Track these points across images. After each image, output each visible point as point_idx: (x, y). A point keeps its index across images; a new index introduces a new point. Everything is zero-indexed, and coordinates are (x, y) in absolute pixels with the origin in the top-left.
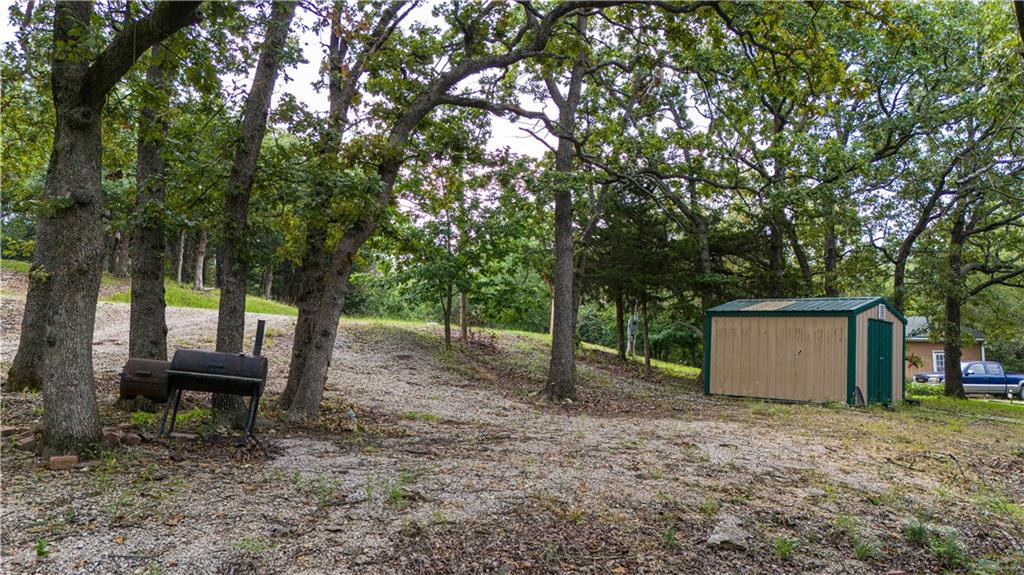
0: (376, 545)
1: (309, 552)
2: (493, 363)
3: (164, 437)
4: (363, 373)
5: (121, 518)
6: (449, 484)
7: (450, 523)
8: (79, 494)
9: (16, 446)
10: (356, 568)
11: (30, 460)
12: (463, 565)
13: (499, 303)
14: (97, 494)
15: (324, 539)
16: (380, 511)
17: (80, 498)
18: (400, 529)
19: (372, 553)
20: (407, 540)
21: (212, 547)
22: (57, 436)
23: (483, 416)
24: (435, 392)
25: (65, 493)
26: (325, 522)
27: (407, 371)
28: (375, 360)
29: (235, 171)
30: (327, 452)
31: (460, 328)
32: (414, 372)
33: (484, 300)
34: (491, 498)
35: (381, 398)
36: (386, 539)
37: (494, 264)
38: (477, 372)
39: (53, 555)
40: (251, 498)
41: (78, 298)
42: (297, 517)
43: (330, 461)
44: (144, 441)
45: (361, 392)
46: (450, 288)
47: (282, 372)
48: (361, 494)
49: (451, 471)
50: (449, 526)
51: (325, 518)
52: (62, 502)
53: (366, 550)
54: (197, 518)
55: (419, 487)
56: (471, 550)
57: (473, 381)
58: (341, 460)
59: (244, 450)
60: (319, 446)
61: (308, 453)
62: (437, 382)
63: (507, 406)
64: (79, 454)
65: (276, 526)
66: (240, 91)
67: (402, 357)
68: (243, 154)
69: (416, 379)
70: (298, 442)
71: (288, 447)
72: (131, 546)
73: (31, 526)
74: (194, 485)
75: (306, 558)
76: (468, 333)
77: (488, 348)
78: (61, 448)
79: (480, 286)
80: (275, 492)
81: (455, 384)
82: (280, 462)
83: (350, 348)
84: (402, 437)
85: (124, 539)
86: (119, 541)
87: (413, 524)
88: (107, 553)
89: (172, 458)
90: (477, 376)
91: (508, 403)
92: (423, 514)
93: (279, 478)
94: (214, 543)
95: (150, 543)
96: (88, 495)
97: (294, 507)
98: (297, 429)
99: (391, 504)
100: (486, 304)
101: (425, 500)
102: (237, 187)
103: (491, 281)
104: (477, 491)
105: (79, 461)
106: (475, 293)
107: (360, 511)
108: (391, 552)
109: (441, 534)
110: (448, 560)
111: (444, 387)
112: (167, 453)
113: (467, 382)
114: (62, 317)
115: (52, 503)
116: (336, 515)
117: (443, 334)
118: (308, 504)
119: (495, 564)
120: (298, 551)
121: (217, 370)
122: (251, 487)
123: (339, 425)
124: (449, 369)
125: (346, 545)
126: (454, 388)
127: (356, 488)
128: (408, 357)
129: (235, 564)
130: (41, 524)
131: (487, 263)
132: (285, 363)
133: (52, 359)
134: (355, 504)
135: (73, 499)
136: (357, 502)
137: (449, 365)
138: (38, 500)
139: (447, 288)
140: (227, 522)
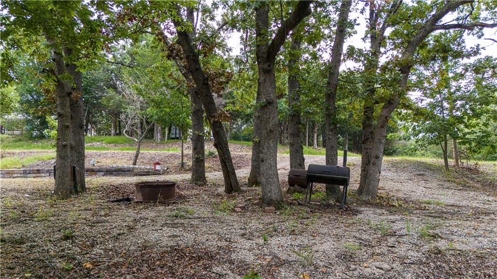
0: (415, 256)
1: (378, 254)
2: (478, 179)
3: (307, 203)
4: (398, 182)
5: (293, 231)
6: (456, 232)
7: (458, 250)
8: (277, 221)
9: (253, 204)
10: (405, 265)
11: (258, 209)
12: (470, 272)
13: (479, 143)
14: (284, 222)
15: (386, 250)
16: (416, 240)
17: (277, 223)
18: (428, 250)
19: (413, 259)
20: (433, 255)
21: (332, 246)
22: (267, 199)
23: (474, 204)
24: (441, 192)
25: (272, 220)
26: (386, 242)
27: (423, 182)
28: (404, 176)
29: (329, 83)
30: (383, 214)
31: (454, 160)
32: (427, 182)
33: (469, 142)
34: (485, 241)
35: (409, 194)
36: (421, 254)
37: (474, 121)
38: (467, 183)
39: (269, 242)
40: (348, 229)
41: (271, 142)
42: (371, 239)
43: (385, 217)
44: (299, 204)
45: (398, 191)
46: (445, 136)
47: (356, 181)
48: (404, 232)
49: (457, 226)
50: (459, 252)
51: (385, 241)
52: (271, 224)
53: (409, 257)
54: (325, 234)
55: (437, 231)
56: (474, 265)
57: (465, 187)
58: (392, 217)
59: (343, 210)
60: (379, 211)
61: (374, 214)
62: (441, 187)
63: (490, 199)
64: (275, 207)
65: (361, 241)
66: (329, 46)
67: (420, 175)
68: (331, 74)
69: (429, 185)
70: (368, 209)
71: (363, 211)
72: (298, 242)
73: (261, 231)
74: (322, 222)
75: (378, 257)
76: (459, 163)
77: (474, 171)
78: (269, 204)
79: (465, 135)
80: (359, 228)
81: (453, 188)
82: (360, 216)
83: (390, 170)
84: (424, 210)
85: (296, 239)
86: (294, 239)
87: (436, 248)
88: (289, 243)
89: (311, 211)
90: (468, 185)
91: (491, 199)
92: (442, 244)
93: (360, 222)
94: (333, 245)
95: (306, 242)
96: (280, 222)
97: (369, 235)
98: (367, 204)
99: (421, 238)
100: (470, 144)
101: (442, 238)
102: (330, 90)
103: (472, 131)
104: (475, 237)
105: (276, 210)
106: (462, 139)
107: (405, 239)
108: (424, 260)
109: (454, 255)
110: (460, 268)
111: (447, 190)
112: (309, 209)
113: (461, 188)
114: (265, 151)
115: (268, 224)
116: (391, 240)
117: (444, 164)
118: (376, 234)
119: (492, 274)
120: (373, 254)
121: (327, 173)
122: (347, 225)
123: (388, 203)
124: (449, 181)
125: (398, 254)
126: (454, 191)
127: (401, 229)
128: (422, 175)
129: (343, 255)
130: (264, 230)
131: (468, 121)
132: (358, 177)
133: (263, 168)
134: (401, 236)
135: (275, 223)
136: (402, 236)
137: (449, 179)
138: (262, 222)
139: (443, 137)
140: (338, 237)
